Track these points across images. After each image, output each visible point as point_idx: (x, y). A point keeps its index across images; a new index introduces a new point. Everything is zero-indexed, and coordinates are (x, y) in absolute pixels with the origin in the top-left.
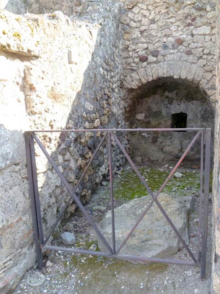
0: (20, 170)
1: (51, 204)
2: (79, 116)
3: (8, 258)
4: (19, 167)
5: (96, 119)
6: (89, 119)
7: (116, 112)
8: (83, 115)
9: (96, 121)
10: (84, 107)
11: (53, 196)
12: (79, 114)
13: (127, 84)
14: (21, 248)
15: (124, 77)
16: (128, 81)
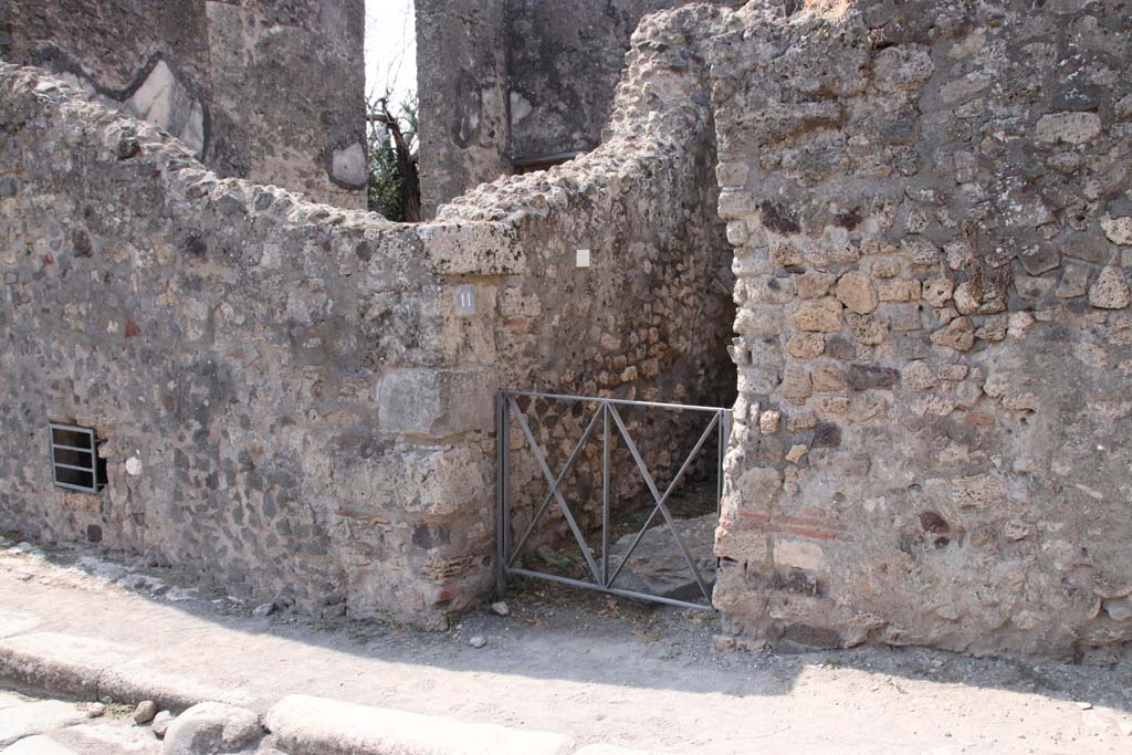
0: (481, 440)
1: (522, 505)
2: (585, 362)
3: (456, 561)
4: (479, 435)
5: (628, 365)
6: (610, 366)
7: (689, 350)
8: (596, 359)
9: (627, 369)
10: (598, 344)
11: (527, 493)
12: (587, 358)
13: (722, 285)
14: (474, 555)
15: (715, 270)
16: (723, 279)
